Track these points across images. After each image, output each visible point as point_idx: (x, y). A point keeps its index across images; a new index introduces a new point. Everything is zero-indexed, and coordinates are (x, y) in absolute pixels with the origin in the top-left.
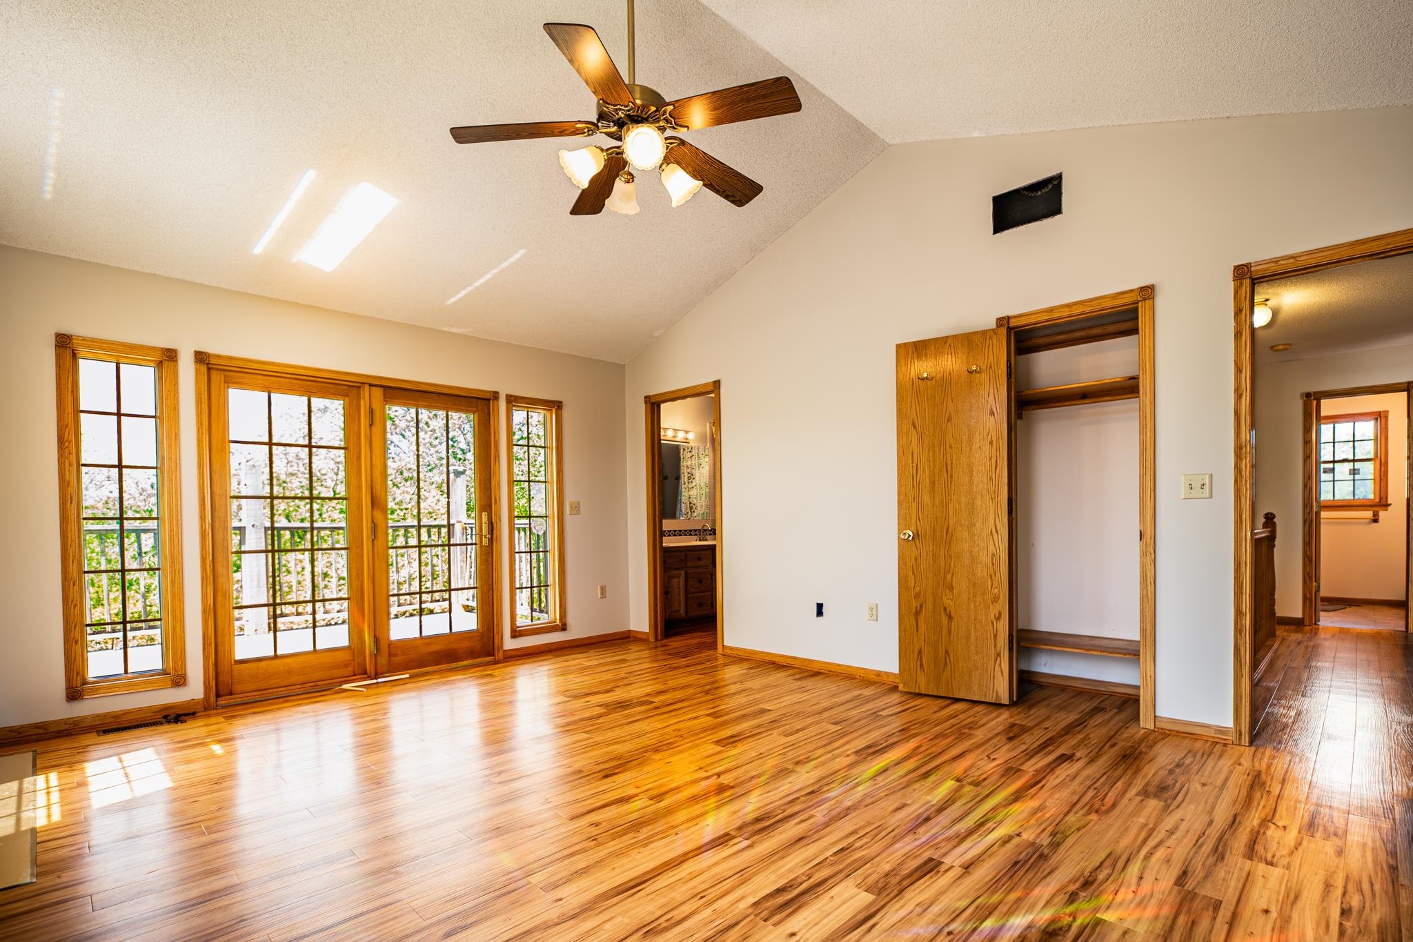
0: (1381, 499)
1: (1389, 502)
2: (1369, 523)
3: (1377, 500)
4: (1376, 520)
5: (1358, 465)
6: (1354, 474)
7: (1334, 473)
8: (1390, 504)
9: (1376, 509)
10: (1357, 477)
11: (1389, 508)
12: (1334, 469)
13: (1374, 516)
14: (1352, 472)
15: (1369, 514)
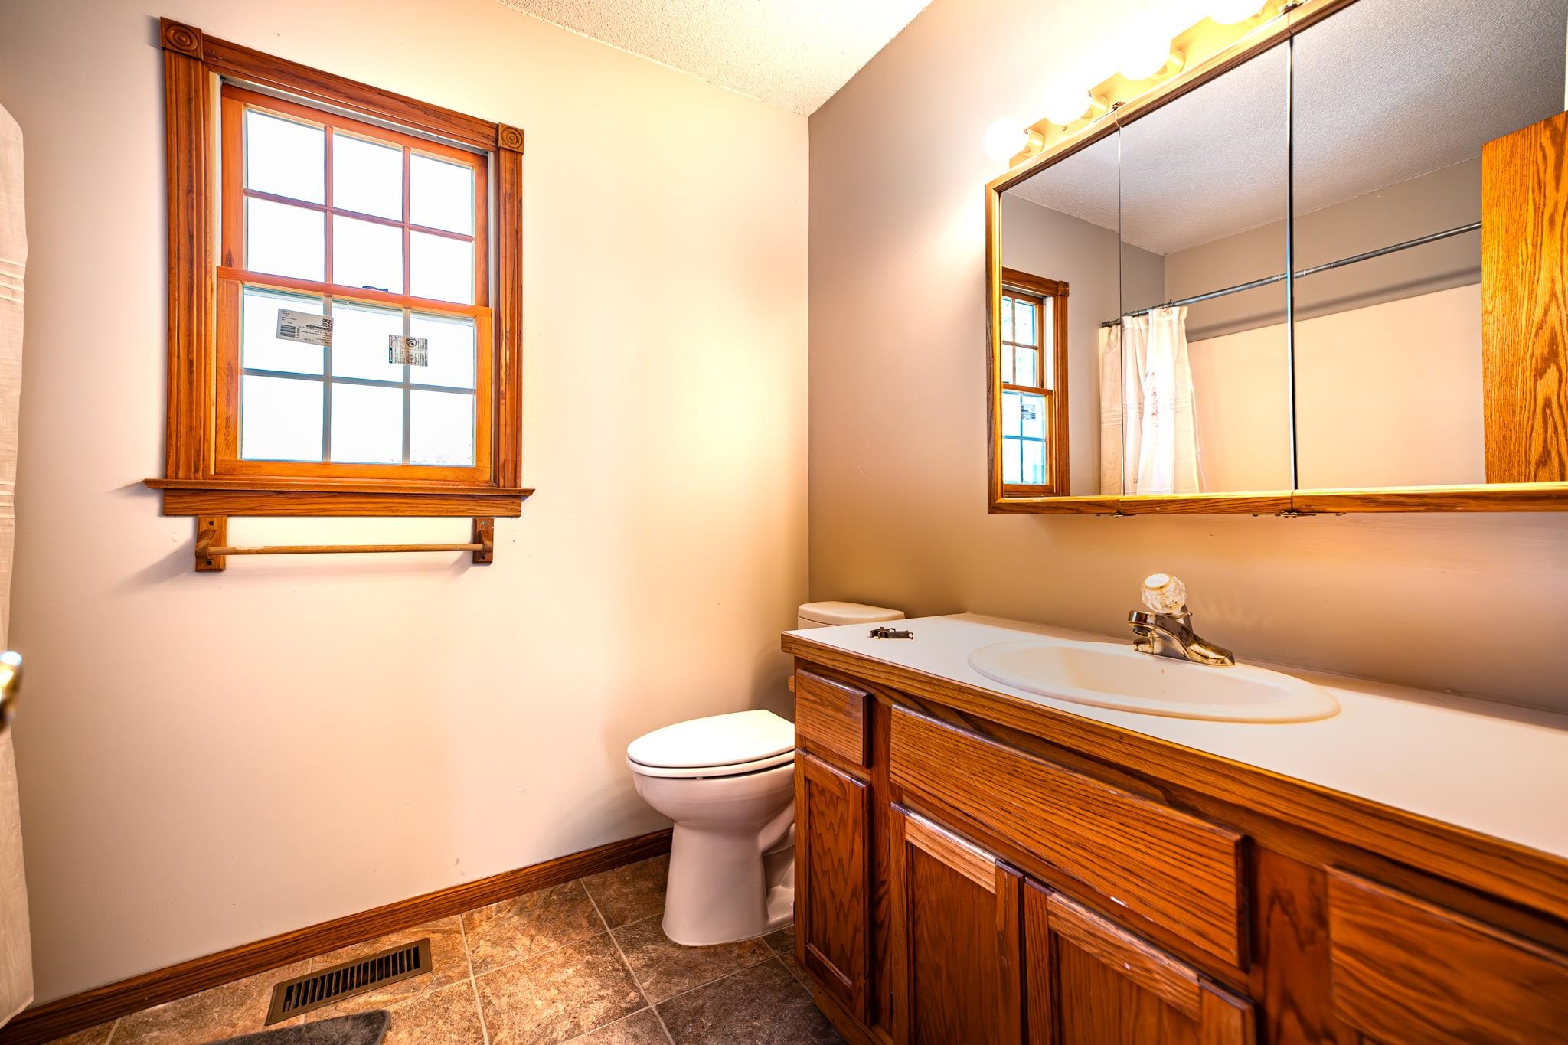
0: (497, 470)
1: (526, 484)
2: (459, 567)
3: (487, 475)
4: (482, 557)
5: (421, 327)
6: (409, 360)
7: (327, 342)
8: (531, 491)
9: (483, 509)
10: (418, 374)
11: (526, 505)
12: (328, 323)
13: (477, 537)
14: (400, 349)
15: (458, 530)
